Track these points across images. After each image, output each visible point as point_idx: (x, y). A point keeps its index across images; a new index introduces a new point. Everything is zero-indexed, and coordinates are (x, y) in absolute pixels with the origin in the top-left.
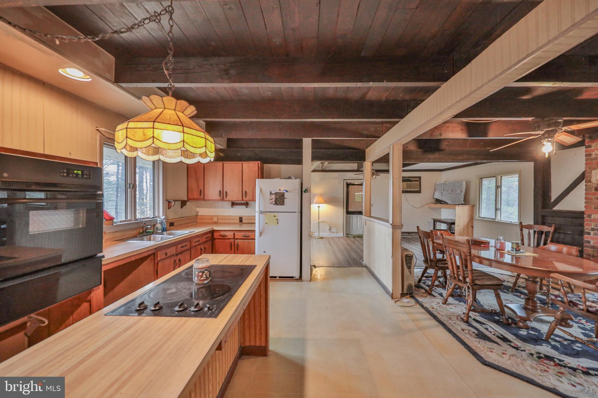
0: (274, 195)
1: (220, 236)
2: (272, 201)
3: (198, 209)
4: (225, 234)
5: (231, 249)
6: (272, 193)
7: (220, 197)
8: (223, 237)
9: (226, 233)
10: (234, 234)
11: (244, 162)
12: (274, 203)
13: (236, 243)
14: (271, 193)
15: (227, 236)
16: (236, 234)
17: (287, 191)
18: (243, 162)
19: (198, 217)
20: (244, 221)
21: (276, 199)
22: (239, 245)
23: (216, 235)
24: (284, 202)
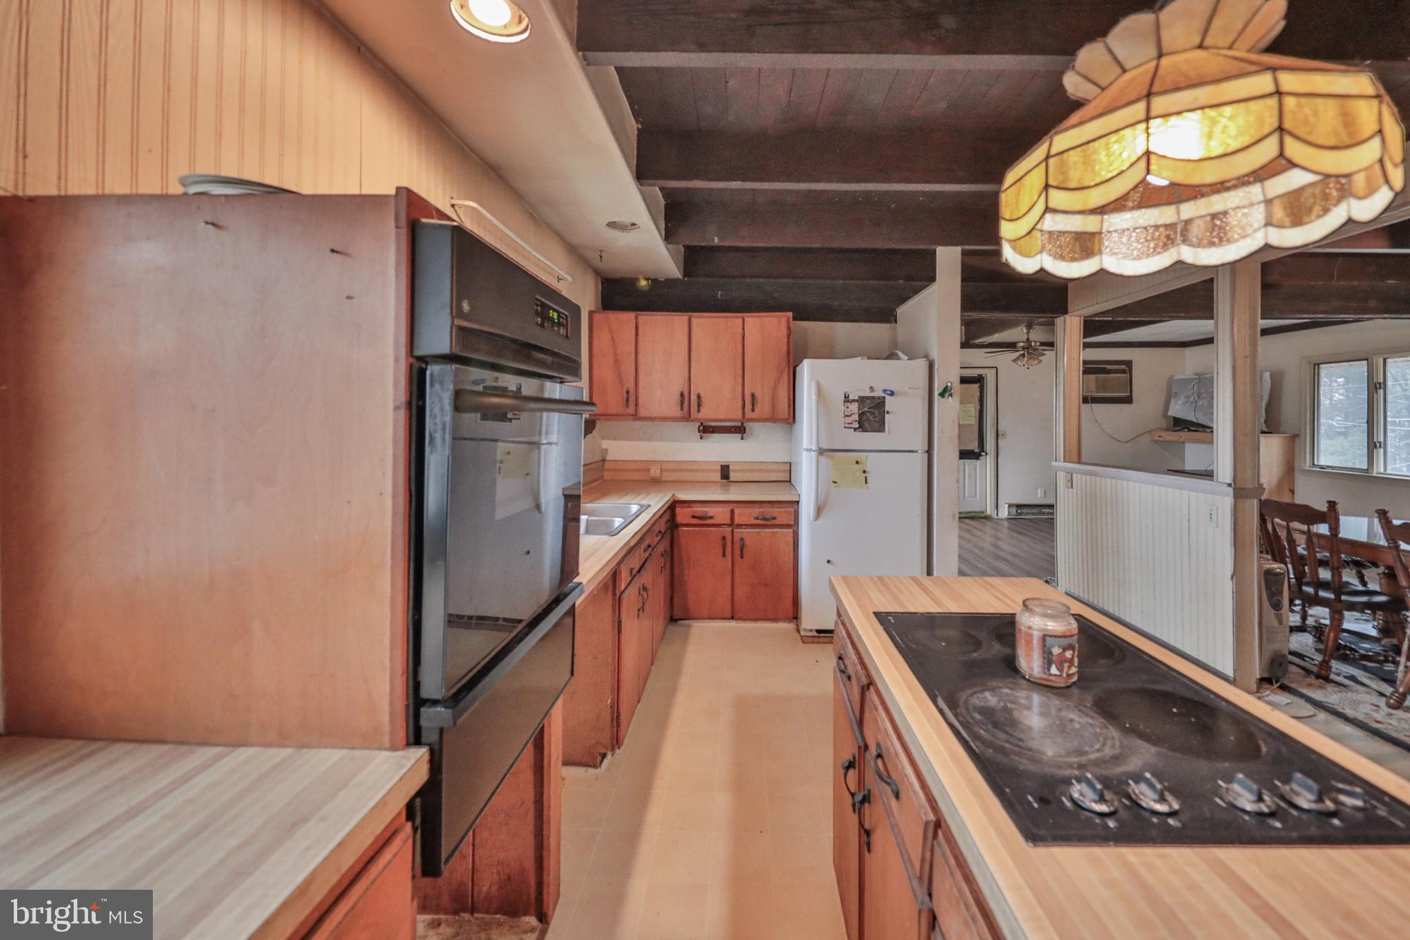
0: (857, 404)
1: (694, 517)
2: (849, 420)
3: (605, 444)
4: (707, 512)
5: (724, 555)
6: (851, 398)
7: (682, 409)
8: (703, 521)
9: (710, 511)
10: (732, 512)
11: (748, 314)
12: (856, 425)
13: (737, 537)
14: (847, 399)
15: (711, 518)
16: (736, 511)
17: (892, 394)
18: (744, 314)
19: (607, 466)
20: (733, 476)
21: (861, 415)
22: (748, 541)
23: (682, 515)
24: (884, 423)
